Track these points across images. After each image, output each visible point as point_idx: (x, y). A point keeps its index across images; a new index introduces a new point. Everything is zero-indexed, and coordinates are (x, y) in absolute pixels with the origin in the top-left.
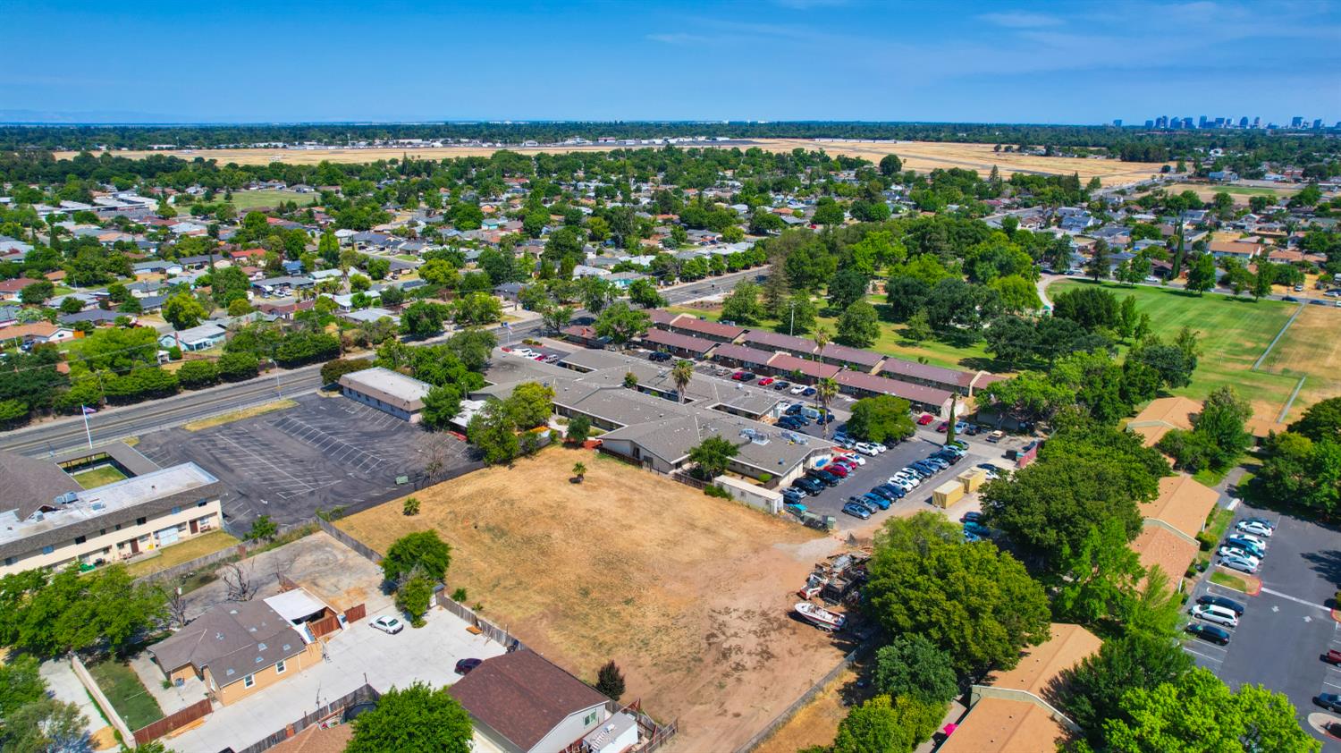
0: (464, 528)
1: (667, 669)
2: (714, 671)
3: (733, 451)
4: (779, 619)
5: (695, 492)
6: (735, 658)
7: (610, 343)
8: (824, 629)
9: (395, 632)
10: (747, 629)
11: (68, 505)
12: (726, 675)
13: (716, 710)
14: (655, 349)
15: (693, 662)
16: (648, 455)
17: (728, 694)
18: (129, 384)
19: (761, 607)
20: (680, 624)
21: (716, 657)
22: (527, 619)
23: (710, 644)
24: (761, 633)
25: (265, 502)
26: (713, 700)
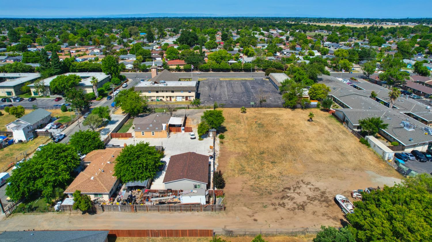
1: (254, 190)
2: (270, 200)
5: (356, 139)
6: (286, 201)
7: (386, 84)
8: (344, 213)
9: (192, 139)
10: (307, 194)
11: (162, 84)
12: (272, 204)
13: (250, 214)
14: (406, 90)
15: (267, 193)
16: (347, 120)
17: (263, 211)
18: (217, 66)
19: (326, 189)
20: (282, 179)
21: (279, 196)
22: (232, 152)
23: (283, 191)
24: (312, 198)
25: (212, 99)
26: (254, 209)
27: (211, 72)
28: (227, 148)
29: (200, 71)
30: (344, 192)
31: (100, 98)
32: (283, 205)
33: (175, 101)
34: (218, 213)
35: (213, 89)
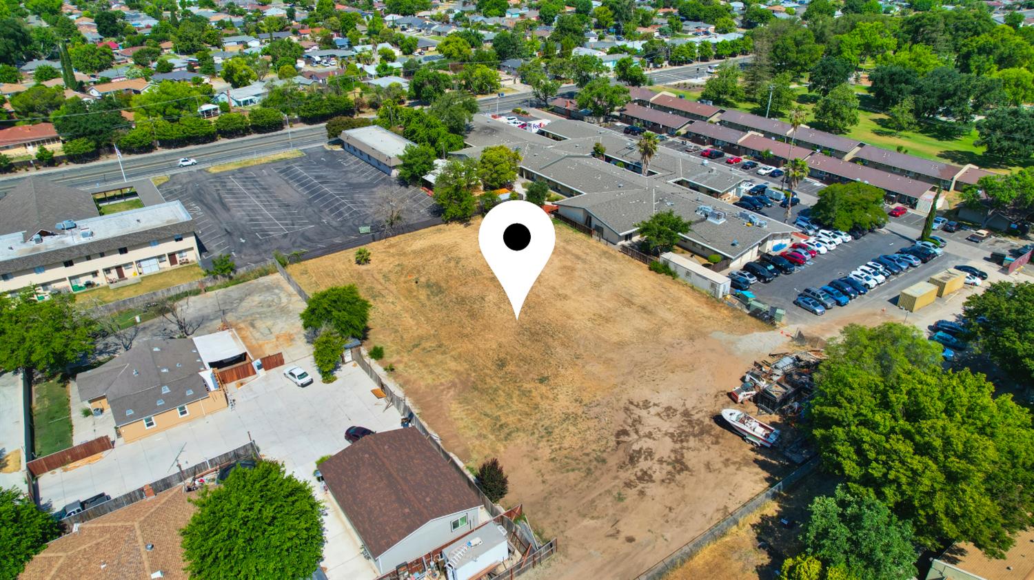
0: (405, 282)
1: (564, 468)
2: (616, 478)
3: (685, 227)
4: (702, 422)
5: (640, 267)
6: (643, 464)
7: (590, 115)
8: (752, 443)
9: (303, 386)
10: (664, 430)
11: (67, 232)
12: (628, 485)
13: (608, 529)
14: (631, 123)
15: (595, 463)
16: (599, 224)
17: (625, 510)
18: (175, 131)
19: (684, 405)
20: (592, 413)
21: (622, 460)
23: (618, 443)
24: (679, 436)
25: (243, 241)
26: (606, 515)
27: (161, 152)
29: (124, 153)
30: (716, 396)
32: (646, 478)
33: (138, 276)
34: (550, 565)
35: (217, 206)
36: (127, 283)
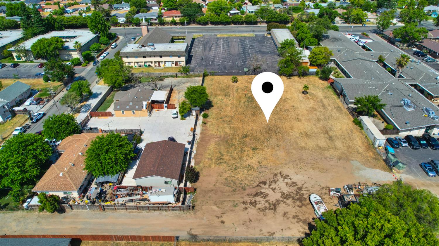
0: (242, 94)
1: (227, 184)
2: (243, 198)
4: (303, 195)
5: (350, 118)
6: (258, 199)
7: (400, 42)
10: (282, 190)
11: (150, 46)
12: (244, 203)
13: (219, 214)
14: (422, 50)
15: (240, 188)
16: (345, 93)
17: (232, 210)
18: (216, 19)
19: (303, 185)
20: (260, 170)
21: (252, 193)
22: (214, 135)
23: (258, 186)
24: (286, 196)
25: (204, 63)
26: (224, 209)
27: (210, 26)
28: (209, 130)
29: (197, 24)
30: (322, 188)
31: (85, 64)
32: (254, 204)
33: (164, 67)
34: (186, 213)
35: (208, 49)
36: (160, 68)
